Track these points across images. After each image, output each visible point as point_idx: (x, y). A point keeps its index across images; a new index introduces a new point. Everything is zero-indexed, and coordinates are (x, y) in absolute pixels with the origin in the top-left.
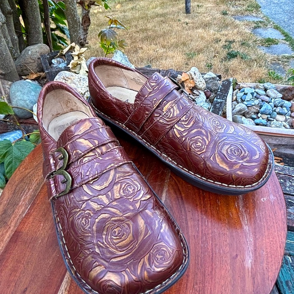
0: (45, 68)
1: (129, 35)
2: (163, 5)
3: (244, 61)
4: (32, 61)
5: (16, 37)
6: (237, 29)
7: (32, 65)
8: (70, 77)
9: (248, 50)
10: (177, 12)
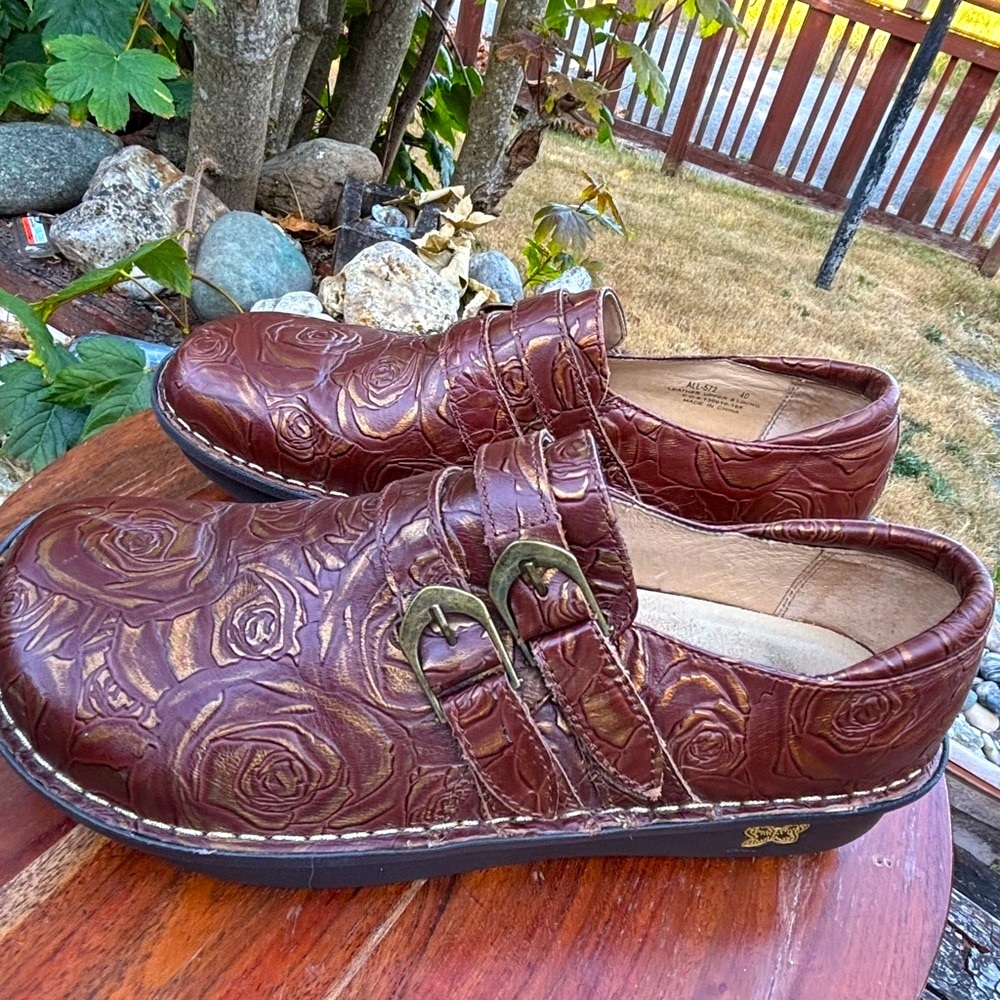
0: (345, 216)
1: (619, 267)
2: (757, 229)
3: (934, 500)
4: (315, 182)
5: (298, 104)
6: (953, 398)
7: (308, 194)
8: (407, 267)
9: (960, 474)
10: (789, 267)
